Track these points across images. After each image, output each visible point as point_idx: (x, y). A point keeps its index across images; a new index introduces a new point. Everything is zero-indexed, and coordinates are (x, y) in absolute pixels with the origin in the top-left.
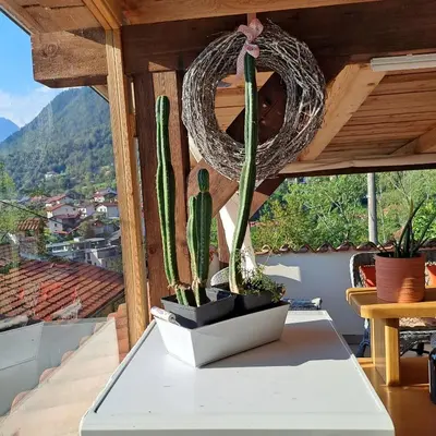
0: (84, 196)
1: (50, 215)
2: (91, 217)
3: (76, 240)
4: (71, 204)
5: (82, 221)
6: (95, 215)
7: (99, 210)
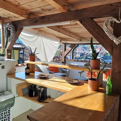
0: (87, 48)
1: (78, 52)
2: (88, 54)
3: (83, 59)
4: (83, 50)
5: (85, 54)
6: (89, 53)
7: (90, 52)
